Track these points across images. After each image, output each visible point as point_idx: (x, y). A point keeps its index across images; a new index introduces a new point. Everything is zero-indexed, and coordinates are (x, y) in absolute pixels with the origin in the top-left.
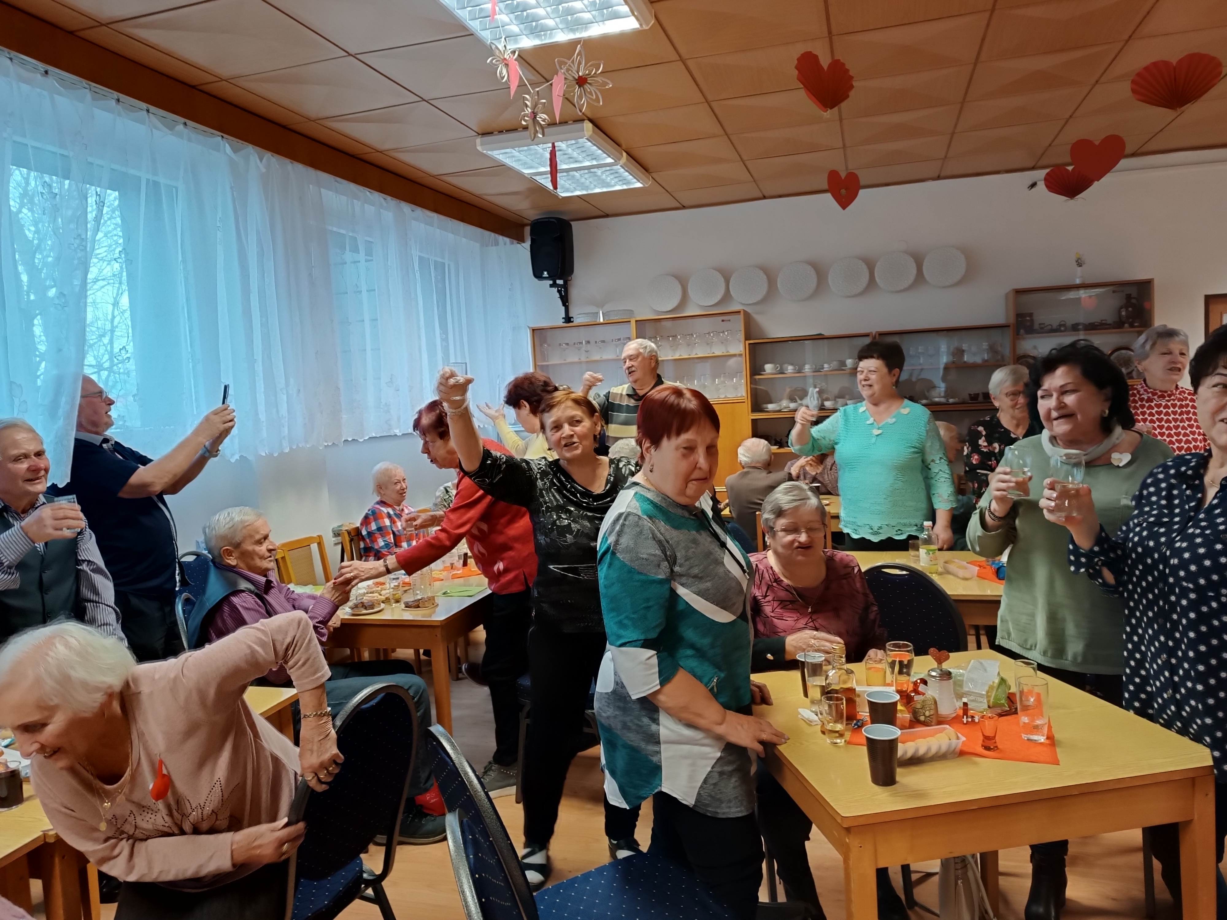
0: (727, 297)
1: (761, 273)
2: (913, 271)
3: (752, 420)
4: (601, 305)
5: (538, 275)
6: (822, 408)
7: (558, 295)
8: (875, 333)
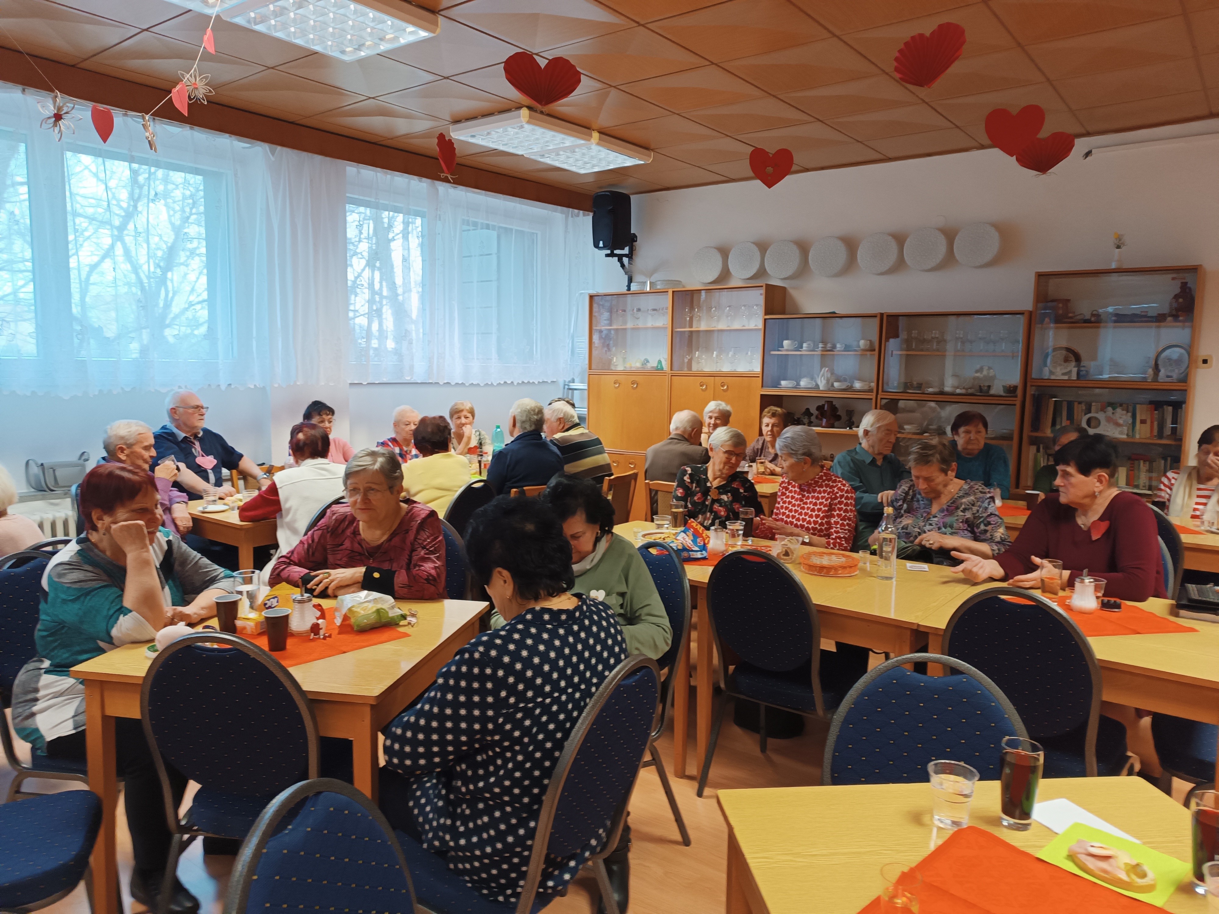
0: (762, 270)
1: (796, 248)
2: (945, 251)
3: (762, 395)
4: (649, 275)
5: (596, 245)
6: (831, 388)
7: (619, 264)
8: (882, 315)
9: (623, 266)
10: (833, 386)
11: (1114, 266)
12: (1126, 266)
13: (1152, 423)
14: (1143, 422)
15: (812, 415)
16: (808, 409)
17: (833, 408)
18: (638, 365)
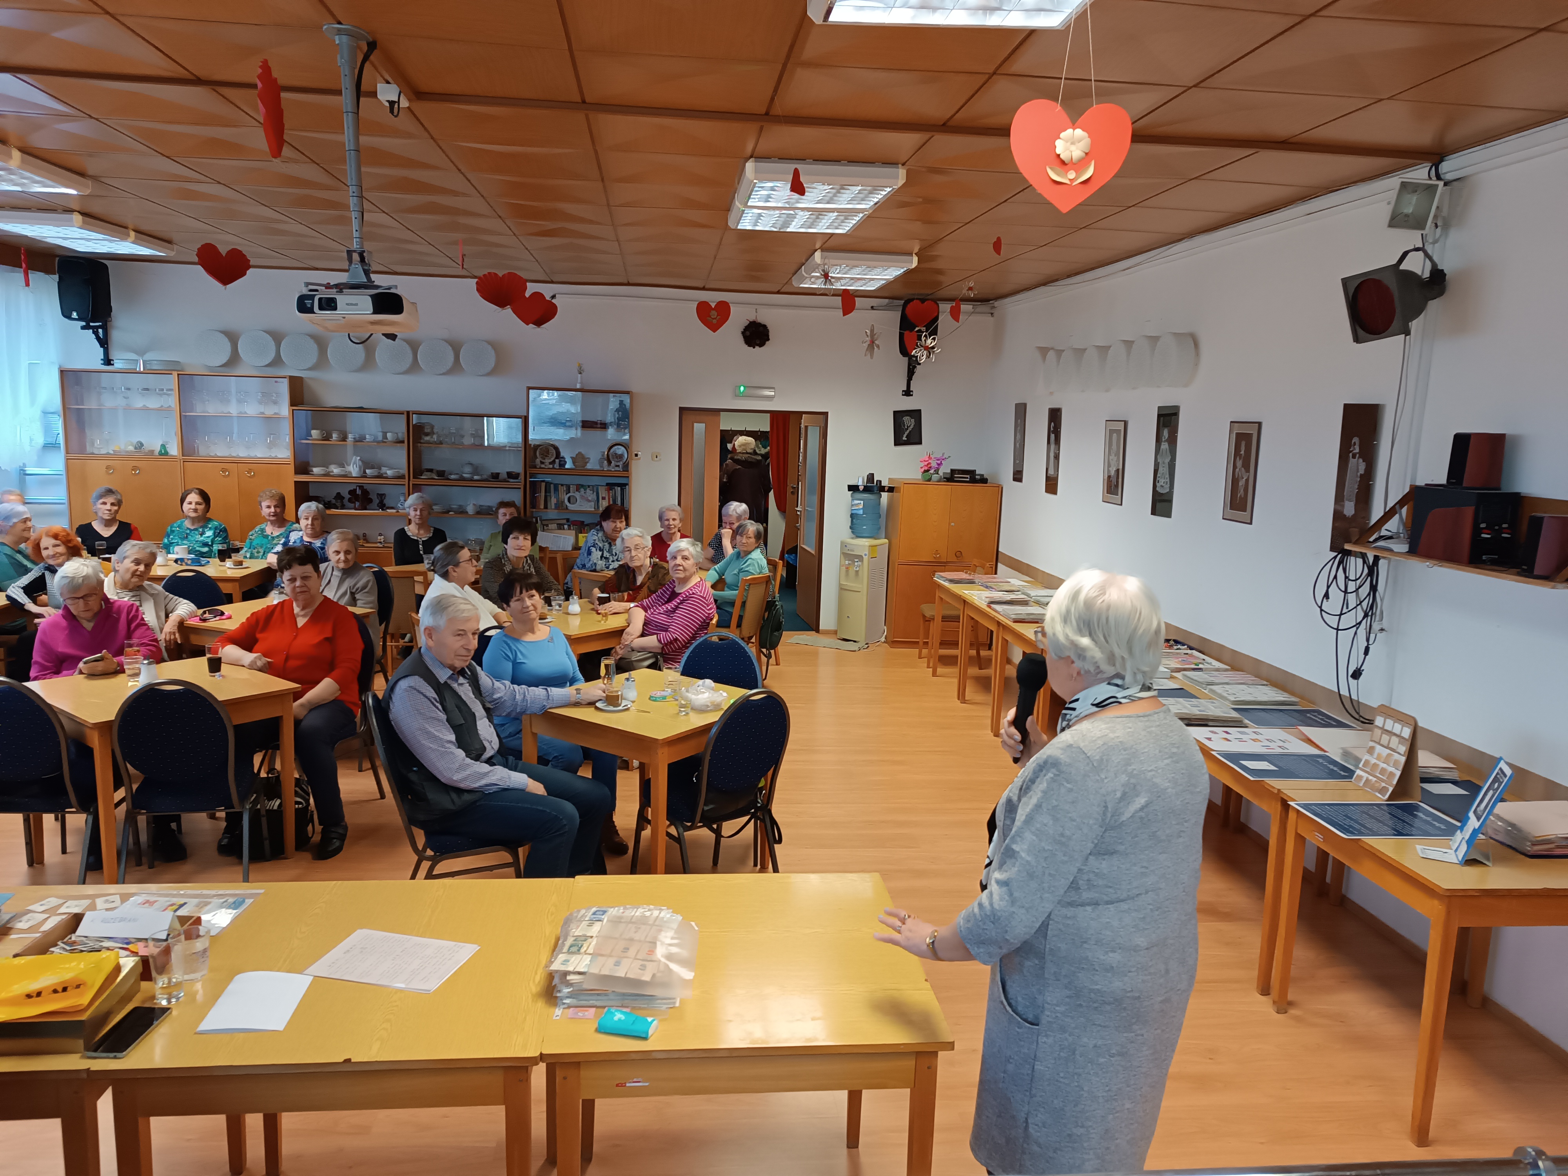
0: (277, 361)
1: (312, 342)
2: (452, 359)
3: (295, 482)
4: (141, 353)
5: (67, 315)
6: (364, 476)
7: (94, 336)
8: (408, 413)
9: (98, 338)
10: (365, 472)
11: (578, 386)
12: (586, 388)
13: (609, 499)
14: (604, 498)
15: (344, 498)
16: (339, 494)
17: (365, 492)
18: (131, 448)
